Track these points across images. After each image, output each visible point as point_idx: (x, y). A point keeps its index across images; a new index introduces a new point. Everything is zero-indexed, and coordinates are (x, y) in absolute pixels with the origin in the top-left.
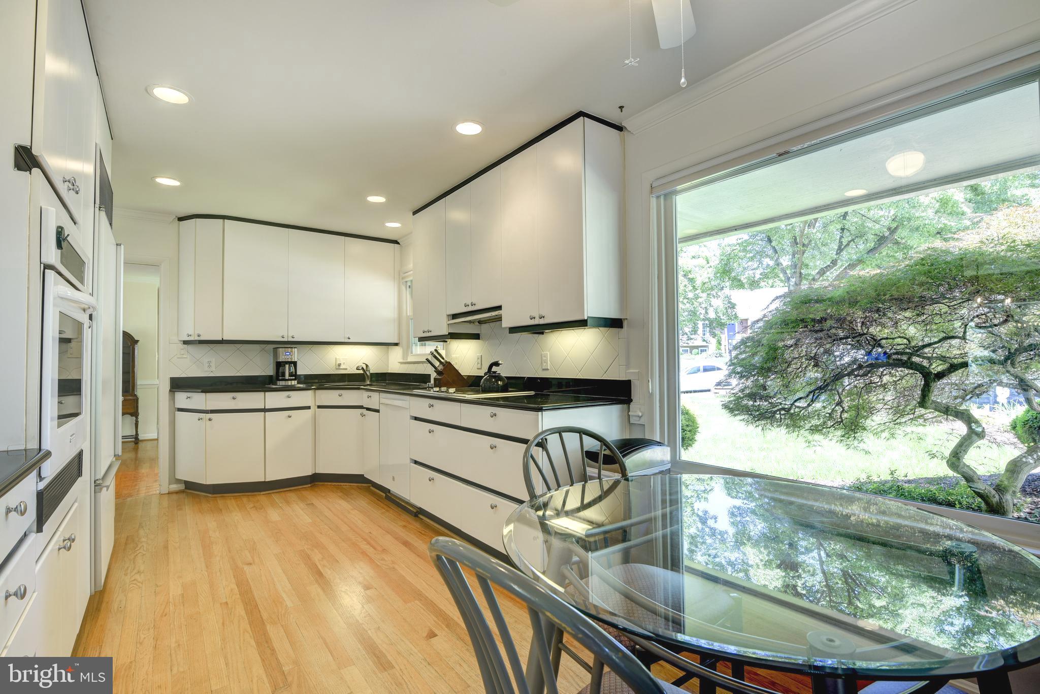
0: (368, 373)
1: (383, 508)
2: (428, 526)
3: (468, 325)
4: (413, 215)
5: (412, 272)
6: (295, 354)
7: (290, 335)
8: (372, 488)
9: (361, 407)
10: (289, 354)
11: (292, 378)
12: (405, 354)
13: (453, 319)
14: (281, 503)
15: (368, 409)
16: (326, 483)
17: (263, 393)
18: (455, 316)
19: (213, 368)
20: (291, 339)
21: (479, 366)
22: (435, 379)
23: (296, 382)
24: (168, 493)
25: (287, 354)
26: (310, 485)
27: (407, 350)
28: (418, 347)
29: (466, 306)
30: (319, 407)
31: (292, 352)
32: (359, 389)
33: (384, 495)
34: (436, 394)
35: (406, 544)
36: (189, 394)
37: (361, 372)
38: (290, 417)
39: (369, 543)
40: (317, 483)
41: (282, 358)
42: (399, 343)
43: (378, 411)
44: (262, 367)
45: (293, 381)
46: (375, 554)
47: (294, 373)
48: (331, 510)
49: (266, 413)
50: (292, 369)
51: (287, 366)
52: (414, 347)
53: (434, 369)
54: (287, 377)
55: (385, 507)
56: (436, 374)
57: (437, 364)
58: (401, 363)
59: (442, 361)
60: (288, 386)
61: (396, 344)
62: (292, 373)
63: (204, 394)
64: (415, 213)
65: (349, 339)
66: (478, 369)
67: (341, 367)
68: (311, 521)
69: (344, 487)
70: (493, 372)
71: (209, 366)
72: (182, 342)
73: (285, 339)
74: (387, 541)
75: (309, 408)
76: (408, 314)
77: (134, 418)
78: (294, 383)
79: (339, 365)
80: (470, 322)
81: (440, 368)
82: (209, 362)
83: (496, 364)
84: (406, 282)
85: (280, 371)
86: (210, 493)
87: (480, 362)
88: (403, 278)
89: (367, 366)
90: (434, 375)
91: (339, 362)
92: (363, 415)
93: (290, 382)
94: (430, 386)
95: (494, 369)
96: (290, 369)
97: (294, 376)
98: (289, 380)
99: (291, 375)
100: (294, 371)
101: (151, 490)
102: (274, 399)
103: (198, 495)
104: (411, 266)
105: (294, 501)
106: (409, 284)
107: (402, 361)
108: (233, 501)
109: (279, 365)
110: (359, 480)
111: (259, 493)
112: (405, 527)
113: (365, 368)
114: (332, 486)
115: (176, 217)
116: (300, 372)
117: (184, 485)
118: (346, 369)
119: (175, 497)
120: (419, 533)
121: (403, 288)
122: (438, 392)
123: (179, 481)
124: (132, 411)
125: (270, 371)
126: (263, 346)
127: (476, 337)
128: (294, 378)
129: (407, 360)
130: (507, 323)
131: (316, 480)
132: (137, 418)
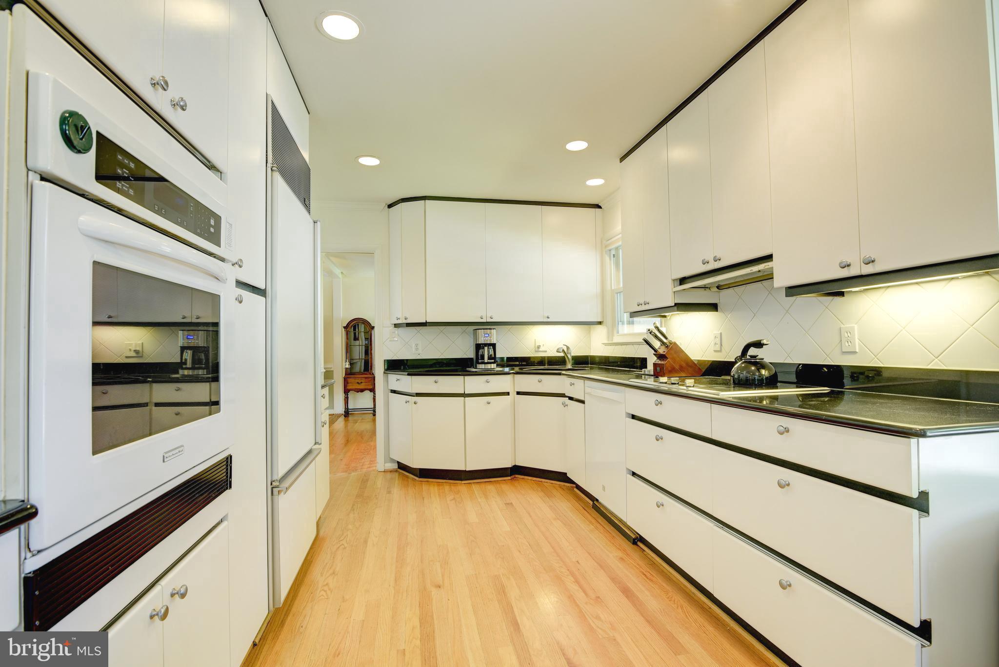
0: (569, 356)
1: (591, 522)
2: (653, 564)
3: (702, 291)
4: (621, 162)
5: (620, 235)
6: (494, 336)
7: (489, 316)
8: (575, 490)
9: (563, 395)
10: (488, 335)
11: (491, 361)
12: (610, 334)
13: (680, 284)
14: (481, 498)
15: (571, 398)
16: (526, 477)
17: (462, 377)
18: (683, 281)
19: (420, 351)
20: (489, 320)
21: (718, 348)
22: (655, 365)
23: (495, 365)
24: (384, 471)
25: (486, 335)
26: (509, 478)
27: (613, 329)
28: (626, 325)
29: (704, 264)
30: (518, 393)
31: (491, 333)
32: (560, 374)
33: (591, 503)
34: (665, 387)
35: (626, 592)
36: (399, 377)
37: (562, 354)
38: (489, 403)
39: (577, 582)
40: (517, 476)
41: (481, 340)
42: (603, 322)
43: (583, 402)
44: (462, 349)
45: (492, 365)
46: (586, 603)
47: (493, 356)
48: (531, 516)
49: (466, 398)
50: (492, 352)
51: (486, 348)
52: (620, 326)
53: (653, 352)
54: (486, 360)
55: (593, 521)
56: (656, 358)
57: (657, 344)
58: (606, 344)
59: (665, 340)
60: (488, 370)
61: (600, 323)
62: (491, 355)
63: (410, 376)
64: (623, 159)
65: (548, 318)
66: (715, 351)
67: (540, 350)
68: (509, 530)
69: (544, 484)
70: (752, 357)
71: (417, 349)
72: (394, 326)
73: (484, 320)
74: (602, 584)
75: (508, 394)
76: (613, 288)
77: (372, 393)
78: (493, 366)
79: (539, 347)
80: (705, 287)
81: (662, 351)
82: (417, 345)
83: (758, 345)
84: (610, 250)
85: (480, 354)
86: (417, 476)
87: (719, 342)
88: (606, 246)
89: (568, 348)
90: (652, 360)
91: (538, 344)
92: (565, 405)
93: (489, 365)
94: (646, 373)
95: (752, 351)
96: (489, 352)
97: (493, 358)
98: (488, 363)
99: (490, 358)
100: (493, 354)
101: (372, 465)
102: (473, 384)
103: (407, 477)
104: (619, 228)
105: (493, 497)
106: (613, 252)
107: (606, 342)
108: (436, 488)
109: (479, 347)
110: (562, 477)
111: (460, 482)
112: (622, 559)
113: (566, 351)
114: (532, 481)
115: (386, 204)
116: (499, 355)
117: (397, 464)
118: (546, 351)
119: (389, 475)
120: (643, 576)
121: (607, 258)
122: (666, 383)
123: (392, 460)
124: (371, 387)
125: (470, 354)
126: (464, 328)
127: (714, 307)
128: (493, 361)
129: (612, 341)
130: (781, 280)
131: (517, 471)
132: (375, 394)
